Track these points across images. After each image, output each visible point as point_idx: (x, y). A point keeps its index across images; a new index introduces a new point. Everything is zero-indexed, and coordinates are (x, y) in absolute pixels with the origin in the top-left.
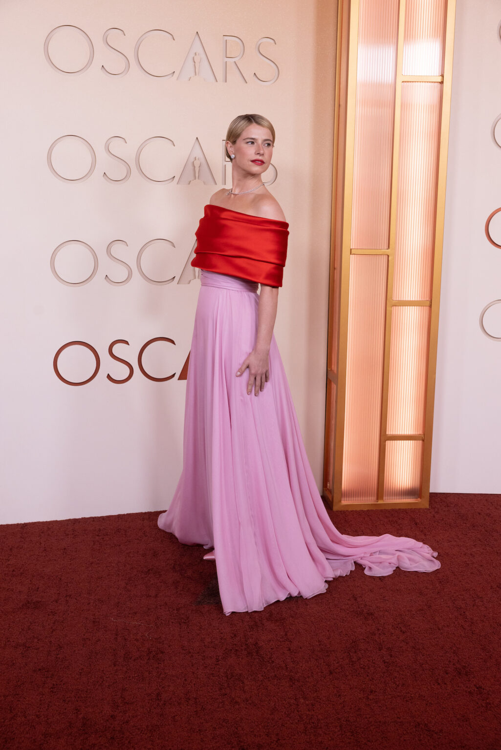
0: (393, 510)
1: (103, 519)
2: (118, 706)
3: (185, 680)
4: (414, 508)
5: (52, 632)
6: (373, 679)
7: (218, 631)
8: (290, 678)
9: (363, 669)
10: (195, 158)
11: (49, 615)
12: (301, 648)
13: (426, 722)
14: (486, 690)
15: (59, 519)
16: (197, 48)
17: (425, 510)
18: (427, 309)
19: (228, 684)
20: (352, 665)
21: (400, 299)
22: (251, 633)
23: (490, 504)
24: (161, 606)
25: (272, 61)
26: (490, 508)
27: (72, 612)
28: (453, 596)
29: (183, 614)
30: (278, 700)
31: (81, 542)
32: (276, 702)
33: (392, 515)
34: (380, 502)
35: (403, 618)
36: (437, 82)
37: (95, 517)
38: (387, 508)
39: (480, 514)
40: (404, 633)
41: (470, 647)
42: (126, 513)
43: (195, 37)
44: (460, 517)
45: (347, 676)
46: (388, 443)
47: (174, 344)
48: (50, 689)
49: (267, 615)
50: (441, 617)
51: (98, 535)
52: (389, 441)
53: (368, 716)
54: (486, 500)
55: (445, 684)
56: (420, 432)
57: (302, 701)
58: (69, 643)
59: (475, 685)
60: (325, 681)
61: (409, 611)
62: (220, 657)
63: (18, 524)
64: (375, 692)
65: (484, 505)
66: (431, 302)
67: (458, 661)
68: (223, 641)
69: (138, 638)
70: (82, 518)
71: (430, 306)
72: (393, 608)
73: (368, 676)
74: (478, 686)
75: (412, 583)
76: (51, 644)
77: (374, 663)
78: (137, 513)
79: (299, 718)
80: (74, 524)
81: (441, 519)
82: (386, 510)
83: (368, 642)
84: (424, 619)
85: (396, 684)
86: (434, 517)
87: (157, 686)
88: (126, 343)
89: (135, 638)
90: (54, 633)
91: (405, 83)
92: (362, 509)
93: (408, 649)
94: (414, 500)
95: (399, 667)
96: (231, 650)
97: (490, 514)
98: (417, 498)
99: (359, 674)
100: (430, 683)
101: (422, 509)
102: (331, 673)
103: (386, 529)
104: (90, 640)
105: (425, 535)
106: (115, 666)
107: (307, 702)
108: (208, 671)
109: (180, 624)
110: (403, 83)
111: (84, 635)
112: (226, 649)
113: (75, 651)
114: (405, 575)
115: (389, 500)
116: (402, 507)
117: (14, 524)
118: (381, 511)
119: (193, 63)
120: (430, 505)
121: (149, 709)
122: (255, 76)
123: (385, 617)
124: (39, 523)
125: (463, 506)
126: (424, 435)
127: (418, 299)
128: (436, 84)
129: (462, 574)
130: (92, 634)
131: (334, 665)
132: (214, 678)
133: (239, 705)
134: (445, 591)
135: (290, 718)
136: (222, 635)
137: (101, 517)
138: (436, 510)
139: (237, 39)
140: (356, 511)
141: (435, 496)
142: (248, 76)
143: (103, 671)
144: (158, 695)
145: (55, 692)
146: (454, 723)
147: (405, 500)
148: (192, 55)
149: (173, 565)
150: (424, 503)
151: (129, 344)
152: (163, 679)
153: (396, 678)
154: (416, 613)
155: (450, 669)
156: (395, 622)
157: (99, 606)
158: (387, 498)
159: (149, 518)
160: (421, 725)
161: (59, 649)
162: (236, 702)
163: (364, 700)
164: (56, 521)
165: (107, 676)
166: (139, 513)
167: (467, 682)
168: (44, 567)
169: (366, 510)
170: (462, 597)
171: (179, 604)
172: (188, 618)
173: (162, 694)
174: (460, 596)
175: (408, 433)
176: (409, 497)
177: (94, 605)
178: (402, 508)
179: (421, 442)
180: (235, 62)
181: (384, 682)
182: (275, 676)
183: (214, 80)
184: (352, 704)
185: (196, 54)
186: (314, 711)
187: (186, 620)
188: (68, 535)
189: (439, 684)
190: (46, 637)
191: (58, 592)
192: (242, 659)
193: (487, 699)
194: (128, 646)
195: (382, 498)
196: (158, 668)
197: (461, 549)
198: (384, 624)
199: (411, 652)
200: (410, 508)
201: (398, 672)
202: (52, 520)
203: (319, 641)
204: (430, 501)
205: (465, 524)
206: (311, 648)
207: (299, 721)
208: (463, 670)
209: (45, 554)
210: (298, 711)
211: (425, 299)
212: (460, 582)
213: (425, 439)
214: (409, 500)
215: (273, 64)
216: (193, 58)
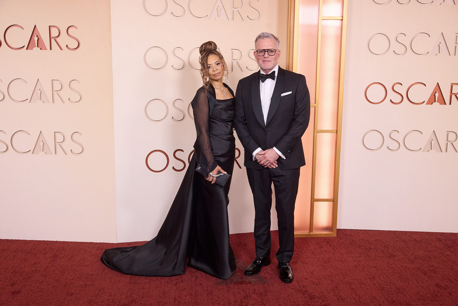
0: (318, 237)
4: (328, 236)
7: (227, 298)
16: (219, 4)
17: (335, 238)
18: (335, 134)
21: (321, 129)
22: (244, 300)
23: (368, 235)
26: (368, 237)
29: (209, 290)
33: (318, 240)
34: (311, 233)
35: (323, 294)
39: (363, 240)
44: (353, 242)
46: (315, 203)
49: (253, 291)
52: (316, 202)
54: (366, 233)
56: (332, 197)
61: (326, 290)
63: (127, 243)
65: (365, 236)
66: (337, 131)
71: (337, 133)
72: (318, 289)
81: (343, 242)
82: (314, 237)
86: (339, 241)
88: (182, 151)
91: (324, 20)
92: (301, 237)
94: (329, 232)
97: (368, 240)
101: (333, 237)
105: (335, 250)
110: (322, 20)
115: (315, 232)
117: (125, 243)
118: (312, 238)
119: (217, 11)
120: (337, 235)
122: (248, 17)
123: (313, 292)
125: (354, 236)
126: (334, 199)
127: (330, 129)
128: (340, 21)
129: (354, 271)
130: (162, 299)
136: (229, 301)
138: (340, 237)
140: (299, 238)
141: (339, 231)
142: (244, 17)
147: (325, 232)
148: (216, 7)
150: (334, 234)
154: (330, 290)
156: (319, 296)
169: (304, 237)
170: (355, 283)
171: (207, 284)
174: (353, 283)
175: (325, 198)
177: (164, 284)
178: (323, 237)
179: (332, 202)
180: (238, 10)
183: (227, 19)
185: (218, 6)
187: (211, 293)
195: (312, 232)
197: (353, 258)
198: (314, 296)
200: (327, 236)
204: (337, 233)
211: (334, 129)
212: (353, 275)
213: (334, 201)
214: (326, 232)
215: (257, 11)
216: (217, 8)
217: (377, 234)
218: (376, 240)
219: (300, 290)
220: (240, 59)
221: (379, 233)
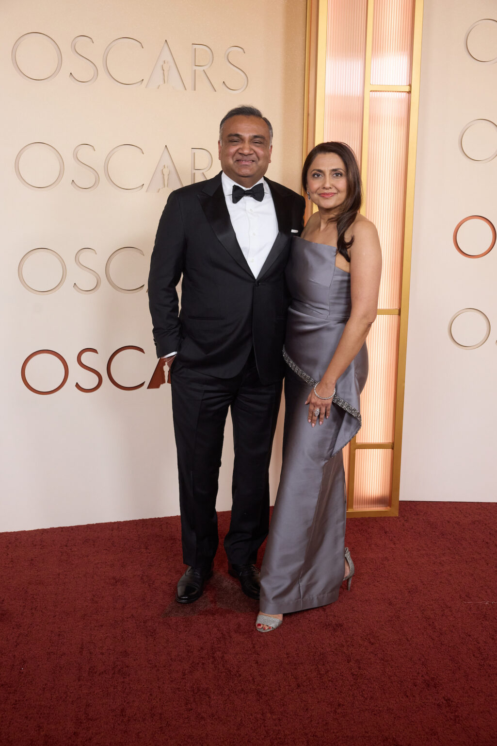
0: (362, 518)
1: (72, 529)
2: (81, 723)
3: (151, 695)
4: (383, 516)
5: (16, 646)
6: (341, 692)
7: (185, 643)
8: (258, 693)
9: (331, 682)
10: (164, 166)
11: (13, 628)
12: (269, 661)
13: (394, 737)
14: (455, 702)
15: (27, 530)
16: (166, 56)
17: (395, 519)
18: (396, 317)
19: (195, 699)
20: (320, 677)
22: (219, 645)
23: (459, 511)
24: (127, 618)
25: (241, 70)
26: (459, 516)
27: (38, 625)
28: (422, 606)
29: (149, 626)
30: (245, 715)
31: (49, 553)
32: (242, 717)
33: (362, 523)
35: (371, 629)
36: (405, 92)
37: (64, 527)
38: (357, 517)
39: (449, 522)
40: (372, 644)
41: (439, 659)
42: (95, 523)
43: (164, 45)
44: (429, 525)
45: (315, 689)
46: (358, 452)
47: (144, 352)
48: (12, 705)
49: (235, 627)
50: (410, 627)
51: (66, 546)
52: (359, 450)
53: (335, 731)
54: (455, 508)
55: (414, 696)
56: (389, 440)
57: (269, 715)
58: (33, 657)
59: (444, 698)
60: (293, 695)
61: (377, 622)
62: (187, 671)
64: (343, 705)
65: (453, 513)
66: (400, 311)
67: (427, 673)
68: (190, 655)
69: (104, 651)
70: (51, 528)
71: (399, 314)
72: (361, 620)
73: (336, 689)
74: (446, 698)
75: (381, 593)
76: (14, 658)
77: (342, 676)
78: (106, 524)
79: (265, 733)
80: (43, 534)
81: (411, 527)
82: (356, 519)
83: (337, 654)
84: (393, 630)
85: (364, 697)
86: (404, 525)
87: (122, 701)
88: (95, 351)
89: (101, 652)
90: (18, 646)
91: (374, 93)
93: (377, 661)
94: (384, 508)
95: (367, 679)
96: (198, 664)
97: (459, 523)
98: (386, 507)
99: (327, 687)
100: (398, 696)
101: (393, 517)
102: (299, 686)
103: (356, 538)
104: (54, 654)
105: (395, 544)
106: (79, 680)
107: (274, 717)
108: (174, 686)
109: (147, 637)
110: (371, 93)
111: (49, 649)
112: (193, 662)
113: (38, 665)
114: (374, 585)
115: (358, 509)
116: (372, 516)
118: (351, 519)
119: (162, 71)
120: (399, 514)
121: (112, 726)
122: (224, 85)
123: (354, 628)
124: (7, 533)
125: (433, 514)
126: (393, 443)
127: (387, 308)
128: (405, 93)
129: (431, 583)
130: (57, 648)
131: (302, 678)
132: (180, 692)
133: (204, 721)
134: (414, 600)
135: (256, 733)
136: (189, 648)
137: (70, 527)
138: (406, 518)
139: (206, 47)
141: (404, 504)
142: (217, 84)
143: (67, 686)
144: (123, 710)
145: (17, 709)
146: (422, 736)
147: (374, 508)
148: (161, 63)
149: (141, 576)
150: (394, 512)
151: (97, 353)
152: (128, 694)
153: (364, 691)
154: (385, 623)
155: (418, 681)
156: (364, 633)
157: (65, 619)
158: (356, 506)
159: (118, 528)
160: (389, 740)
161: (23, 663)
162: (202, 718)
163: (332, 714)
164: (24, 532)
165: (72, 691)
166: (108, 523)
167: (436, 694)
168: (10, 579)
170: (431, 607)
171: (146, 616)
172: (155, 630)
173: (127, 709)
174: (429, 606)
175: (377, 442)
176: (379, 505)
177: (60, 617)
179: (390, 450)
180: (204, 70)
181: (353, 695)
182: (242, 690)
183: (182, 88)
184: (320, 718)
185: (164, 61)
186: (281, 726)
187: (153, 633)
188: (36, 545)
189: (407, 697)
190: (10, 651)
191: (24, 604)
192: (209, 672)
193: (456, 711)
194: (94, 660)
195: (352, 507)
196: (124, 682)
197: (430, 558)
198: (353, 635)
199: (380, 664)
200: (380, 516)
201: (366, 684)
202: (20, 530)
203: (287, 654)
204: (399, 509)
205: (434, 533)
206: (279, 660)
207: (265, 736)
208: (431, 682)
209: (11, 566)
210: (265, 726)
211: (394, 308)
212: (429, 591)
213: (394, 447)
214: (379, 508)
215: (243, 74)
216: (162, 66)
217: (476, 509)
218: (474, 523)
219: (327, 624)
220: (209, 167)
221: (479, 508)
